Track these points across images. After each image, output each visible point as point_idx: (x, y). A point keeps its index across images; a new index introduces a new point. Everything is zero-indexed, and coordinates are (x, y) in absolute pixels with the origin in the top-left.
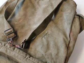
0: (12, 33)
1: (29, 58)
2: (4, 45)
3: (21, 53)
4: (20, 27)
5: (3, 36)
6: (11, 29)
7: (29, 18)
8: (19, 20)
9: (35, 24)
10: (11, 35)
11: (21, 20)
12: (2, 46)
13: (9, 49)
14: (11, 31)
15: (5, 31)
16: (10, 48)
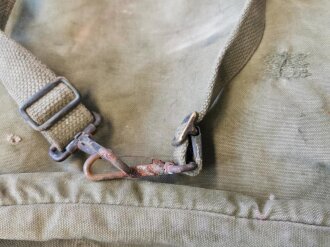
0: (75, 106)
1: (261, 211)
2: (63, 191)
3: (194, 201)
4: (94, 66)
5: (17, 139)
6: (57, 84)
7: (125, 11)
8: (72, 34)
9: (178, 32)
10: (72, 121)
11: (85, 33)
12: (52, 202)
13: (110, 200)
14: (67, 98)
15: (25, 109)
16: (112, 193)
